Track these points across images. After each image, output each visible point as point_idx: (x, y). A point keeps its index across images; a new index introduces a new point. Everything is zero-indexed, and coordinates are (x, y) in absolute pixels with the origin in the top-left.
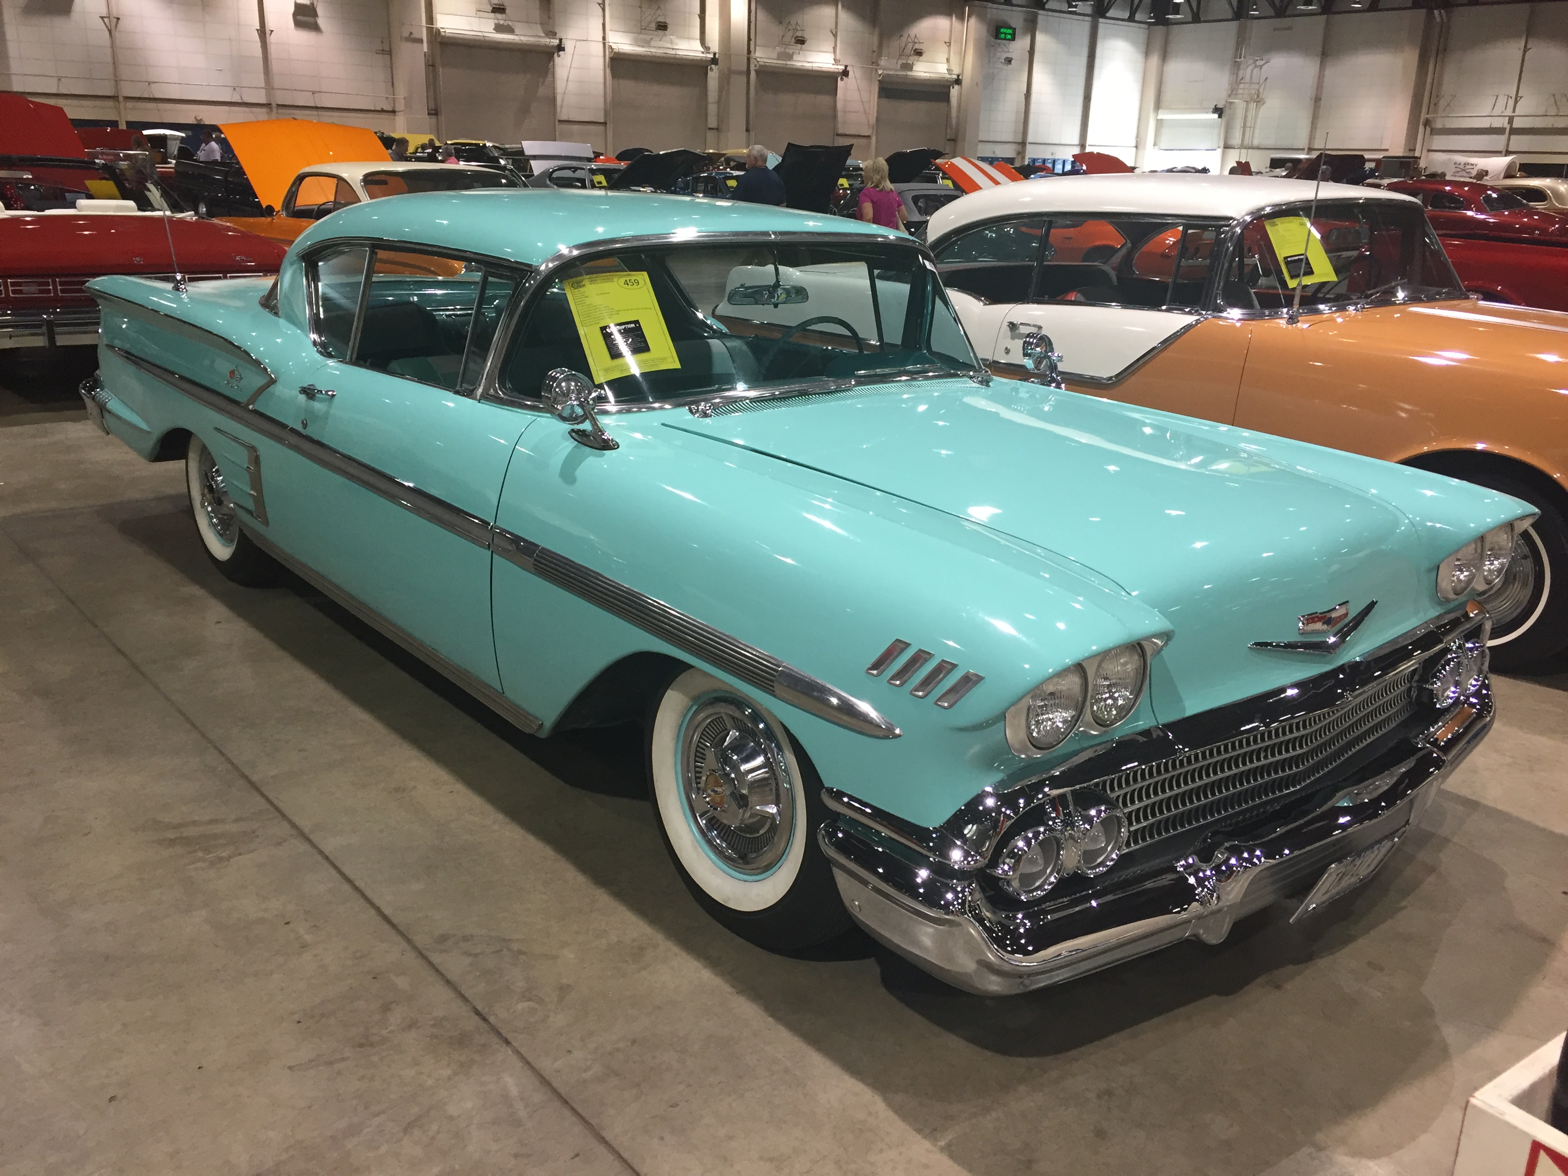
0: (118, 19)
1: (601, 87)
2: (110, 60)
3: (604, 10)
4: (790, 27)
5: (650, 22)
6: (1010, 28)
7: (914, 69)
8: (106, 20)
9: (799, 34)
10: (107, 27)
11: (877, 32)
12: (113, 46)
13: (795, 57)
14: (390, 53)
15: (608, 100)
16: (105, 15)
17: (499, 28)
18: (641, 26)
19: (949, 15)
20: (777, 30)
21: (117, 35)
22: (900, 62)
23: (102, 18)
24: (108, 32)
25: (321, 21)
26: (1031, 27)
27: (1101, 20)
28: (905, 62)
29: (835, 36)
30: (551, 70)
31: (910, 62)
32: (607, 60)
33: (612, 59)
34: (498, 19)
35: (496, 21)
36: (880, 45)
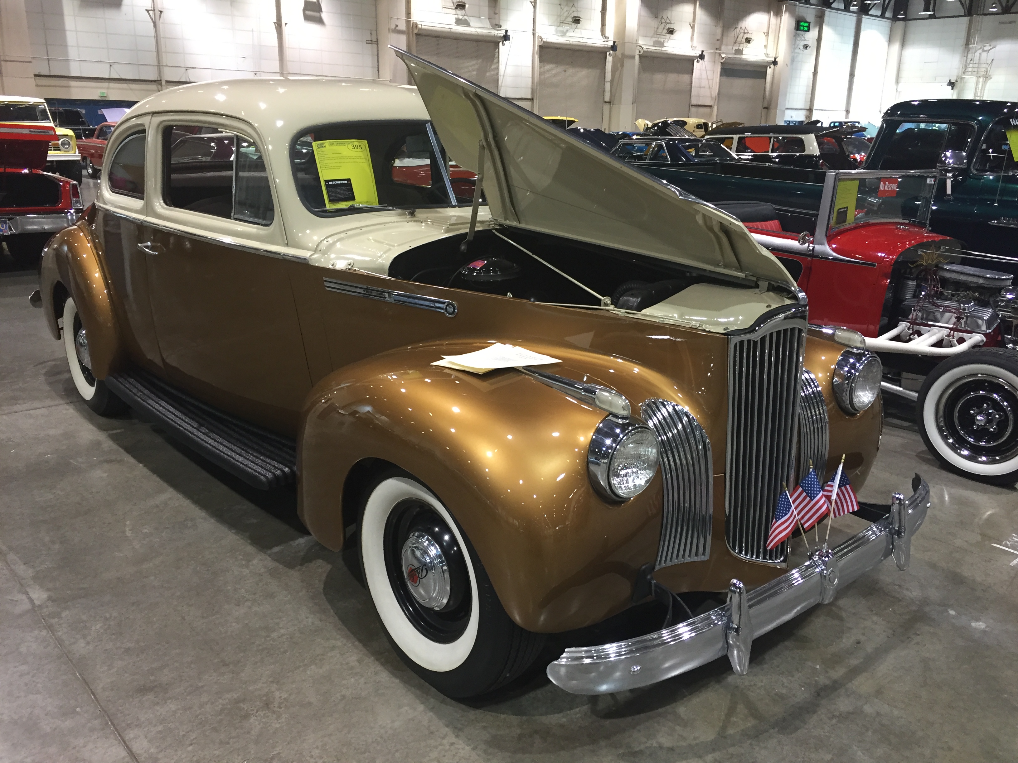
0: (161, 12)
1: (530, 69)
2: (154, 48)
3: (534, 7)
4: (663, 21)
5: (567, 17)
6: (806, 22)
7: (744, 52)
8: (150, 12)
9: (668, 26)
10: (152, 19)
11: (721, 24)
12: (157, 36)
13: (665, 44)
14: (377, 42)
15: (536, 79)
16: (151, 9)
17: (459, 22)
18: (560, 20)
19: (768, 12)
20: (654, 23)
21: (160, 26)
22: (734, 48)
23: (148, 11)
24: (152, 24)
25: (325, 16)
26: (820, 20)
27: (864, 16)
28: (737, 48)
29: (693, 27)
30: (496, 57)
31: (741, 48)
32: (536, 48)
33: (541, 47)
34: (457, 15)
35: (456, 16)
36: (722, 35)
